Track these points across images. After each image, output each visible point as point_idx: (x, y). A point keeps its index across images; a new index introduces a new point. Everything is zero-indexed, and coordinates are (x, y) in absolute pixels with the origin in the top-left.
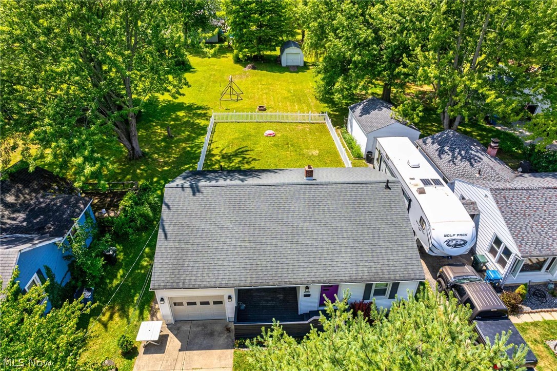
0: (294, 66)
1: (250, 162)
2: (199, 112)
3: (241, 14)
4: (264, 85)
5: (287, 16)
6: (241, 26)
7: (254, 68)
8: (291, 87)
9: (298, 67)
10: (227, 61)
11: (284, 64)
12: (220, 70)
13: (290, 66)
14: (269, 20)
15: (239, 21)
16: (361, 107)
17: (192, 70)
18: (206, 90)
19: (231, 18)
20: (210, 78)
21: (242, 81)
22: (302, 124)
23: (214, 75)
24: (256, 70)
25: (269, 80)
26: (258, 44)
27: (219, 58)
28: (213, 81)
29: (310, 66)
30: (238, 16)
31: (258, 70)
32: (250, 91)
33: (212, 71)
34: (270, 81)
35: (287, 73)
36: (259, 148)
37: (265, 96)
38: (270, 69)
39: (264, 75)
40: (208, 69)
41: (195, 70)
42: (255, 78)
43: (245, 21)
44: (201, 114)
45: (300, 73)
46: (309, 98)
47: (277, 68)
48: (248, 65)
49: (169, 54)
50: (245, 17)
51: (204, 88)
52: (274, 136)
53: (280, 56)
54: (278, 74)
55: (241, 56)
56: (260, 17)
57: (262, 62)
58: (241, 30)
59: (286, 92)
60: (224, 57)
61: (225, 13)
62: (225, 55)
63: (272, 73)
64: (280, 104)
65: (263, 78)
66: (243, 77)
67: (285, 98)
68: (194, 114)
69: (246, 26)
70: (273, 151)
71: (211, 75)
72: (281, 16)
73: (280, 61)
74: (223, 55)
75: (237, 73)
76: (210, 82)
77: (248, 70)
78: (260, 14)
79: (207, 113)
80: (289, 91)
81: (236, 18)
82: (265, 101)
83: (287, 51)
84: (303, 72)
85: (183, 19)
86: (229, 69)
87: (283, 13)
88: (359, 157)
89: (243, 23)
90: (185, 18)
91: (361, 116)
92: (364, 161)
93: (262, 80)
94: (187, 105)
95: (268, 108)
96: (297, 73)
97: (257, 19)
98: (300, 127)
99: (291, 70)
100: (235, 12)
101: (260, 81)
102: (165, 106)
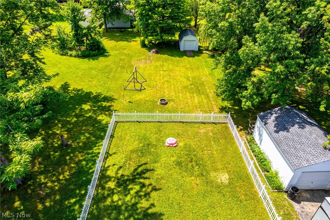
0: (190, 51)
1: (149, 194)
2: (104, 104)
3: (147, 7)
4: (165, 71)
5: (185, 9)
6: (147, 17)
7: (157, 52)
8: (190, 74)
9: (193, 51)
10: (135, 45)
11: (182, 49)
12: (129, 54)
13: (187, 50)
14: (170, 13)
15: (145, 13)
16: (273, 117)
17: (106, 54)
18: (114, 77)
19: (138, 10)
20: (119, 63)
21: (146, 66)
22: (204, 125)
23: (124, 60)
24: (159, 54)
25: (170, 65)
26: (161, 33)
27: (130, 42)
28: (121, 67)
29: (204, 50)
30: (144, 9)
31: (161, 54)
32: (153, 78)
33: (122, 56)
34: (171, 67)
35: (185, 57)
36: (160, 171)
37: (166, 85)
38: (170, 53)
39: (166, 60)
40: (119, 53)
41: (108, 54)
42: (158, 64)
43: (150, 13)
44: (105, 106)
45: (196, 57)
46: (207, 88)
47: (176, 53)
48: (152, 50)
49: (86, 41)
50: (150, 10)
51: (112, 74)
52: (177, 146)
53: (178, 41)
54: (178, 58)
55: (146, 42)
56: (163, 10)
57: (164, 47)
58: (147, 20)
59: (185, 80)
60: (134, 41)
61: (134, 6)
62: (135, 39)
63: (173, 58)
64: (181, 95)
65: (165, 63)
66: (148, 61)
67: (185, 87)
68: (99, 107)
69: (151, 18)
70: (175, 176)
71: (120, 60)
72: (180, 9)
73: (179, 46)
74: (133, 39)
75: (143, 57)
76: (118, 68)
77: (152, 54)
78: (163, 8)
79: (111, 106)
80: (188, 79)
81: (143, 11)
82: (166, 91)
83: (185, 38)
84: (198, 56)
85: (101, 11)
86: (136, 53)
87: (182, 6)
88: (279, 189)
89: (148, 15)
90: (103, 10)
91: (277, 132)
92: (285, 196)
93: (163, 66)
94: (95, 94)
95: (169, 100)
96: (194, 57)
97: (160, 12)
98: (203, 130)
99: (188, 54)
100: (142, 6)
101: (162, 66)
102: (73, 96)
